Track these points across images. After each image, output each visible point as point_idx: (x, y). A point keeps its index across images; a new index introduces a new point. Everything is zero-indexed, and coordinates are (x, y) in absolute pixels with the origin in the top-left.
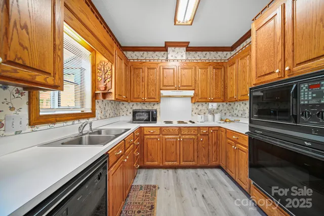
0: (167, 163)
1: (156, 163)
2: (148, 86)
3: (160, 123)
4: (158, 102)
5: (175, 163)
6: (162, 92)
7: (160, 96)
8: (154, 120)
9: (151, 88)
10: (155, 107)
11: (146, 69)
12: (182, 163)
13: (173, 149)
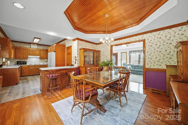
0: (30, 74)
1: (27, 75)
2: (23, 54)
3: (28, 64)
4: (27, 59)
5: (33, 74)
6: (28, 56)
7: (28, 57)
8: (26, 64)
9: (24, 55)
10: (25, 60)
11: (22, 49)
12: (35, 74)
13: (33, 70)
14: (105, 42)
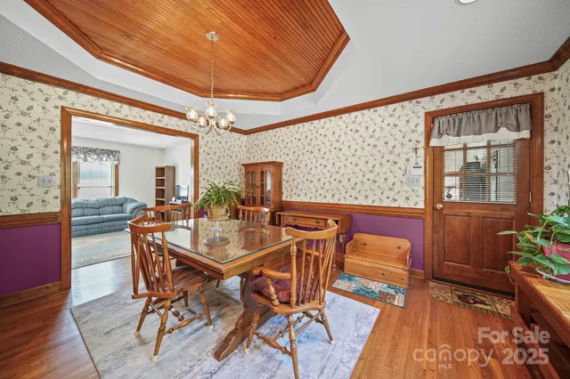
14: (208, 121)
